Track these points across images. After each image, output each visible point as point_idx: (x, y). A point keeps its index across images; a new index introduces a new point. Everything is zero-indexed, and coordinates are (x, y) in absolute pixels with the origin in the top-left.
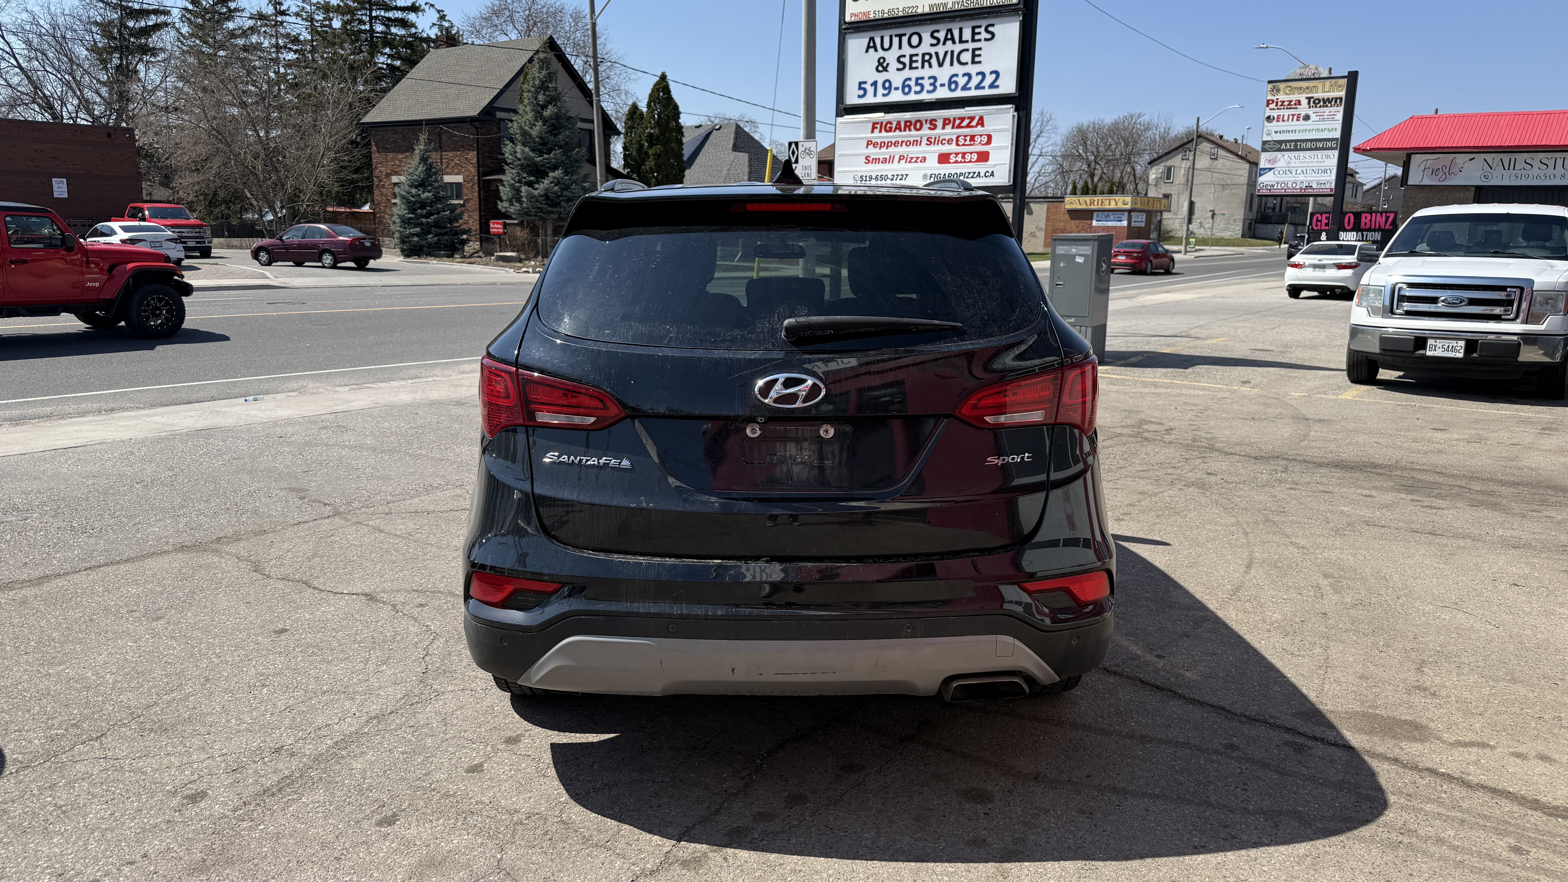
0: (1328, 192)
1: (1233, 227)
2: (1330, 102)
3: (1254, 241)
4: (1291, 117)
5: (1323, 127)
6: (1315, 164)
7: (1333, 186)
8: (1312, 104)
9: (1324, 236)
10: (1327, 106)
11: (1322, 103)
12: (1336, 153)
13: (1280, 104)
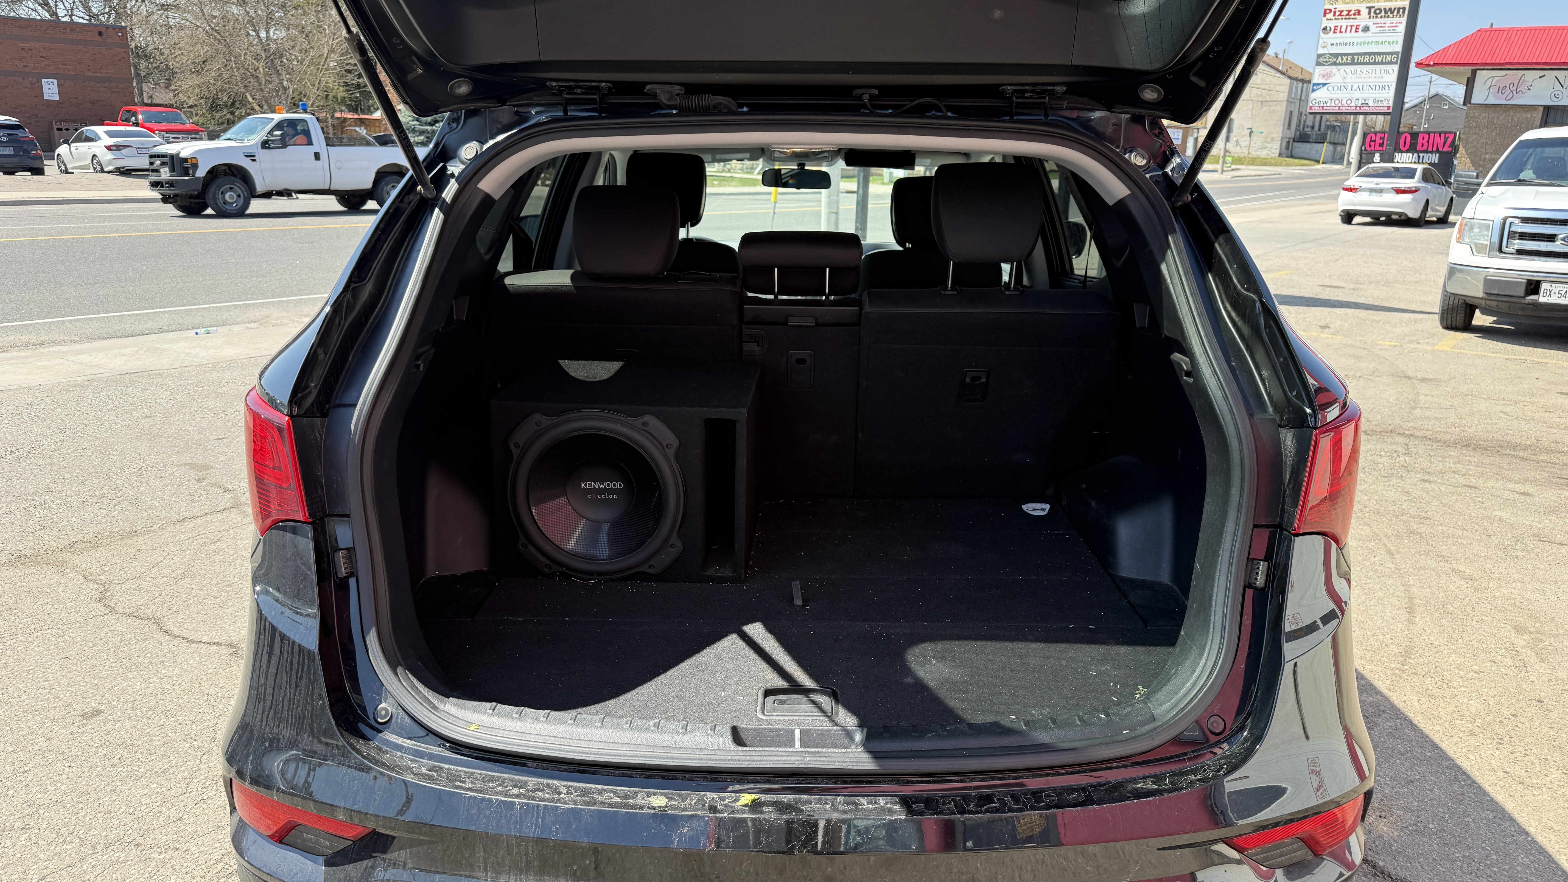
0: (1385, 110)
1: (1269, 146)
2: (1392, 13)
3: (1292, 160)
4: (1349, 28)
5: (1384, 39)
6: (1373, 80)
7: (1391, 104)
8: (1372, 14)
9: (1377, 157)
10: (1388, 17)
11: (1383, 14)
12: (1396, 68)
13: (1338, 13)
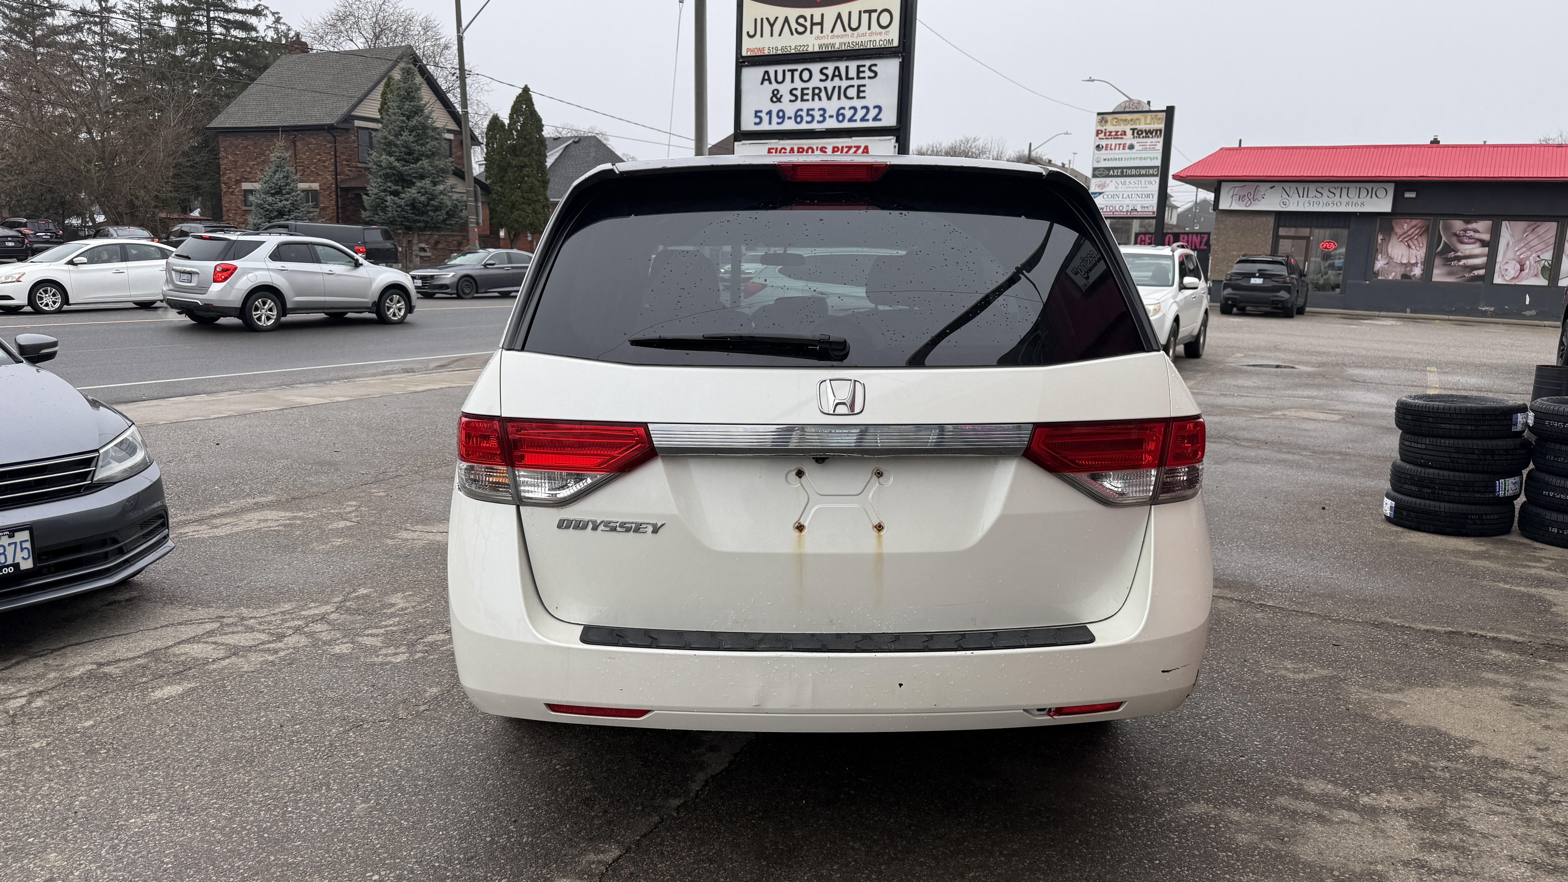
0: (1150, 215)
2: (1151, 133)
4: (1118, 146)
5: (1146, 155)
6: (1139, 189)
7: (1155, 210)
8: (1136, 135)
10: (1149, 137)
11: (1144, 134)
12: (1157, 179)
13: (1108, 134)
